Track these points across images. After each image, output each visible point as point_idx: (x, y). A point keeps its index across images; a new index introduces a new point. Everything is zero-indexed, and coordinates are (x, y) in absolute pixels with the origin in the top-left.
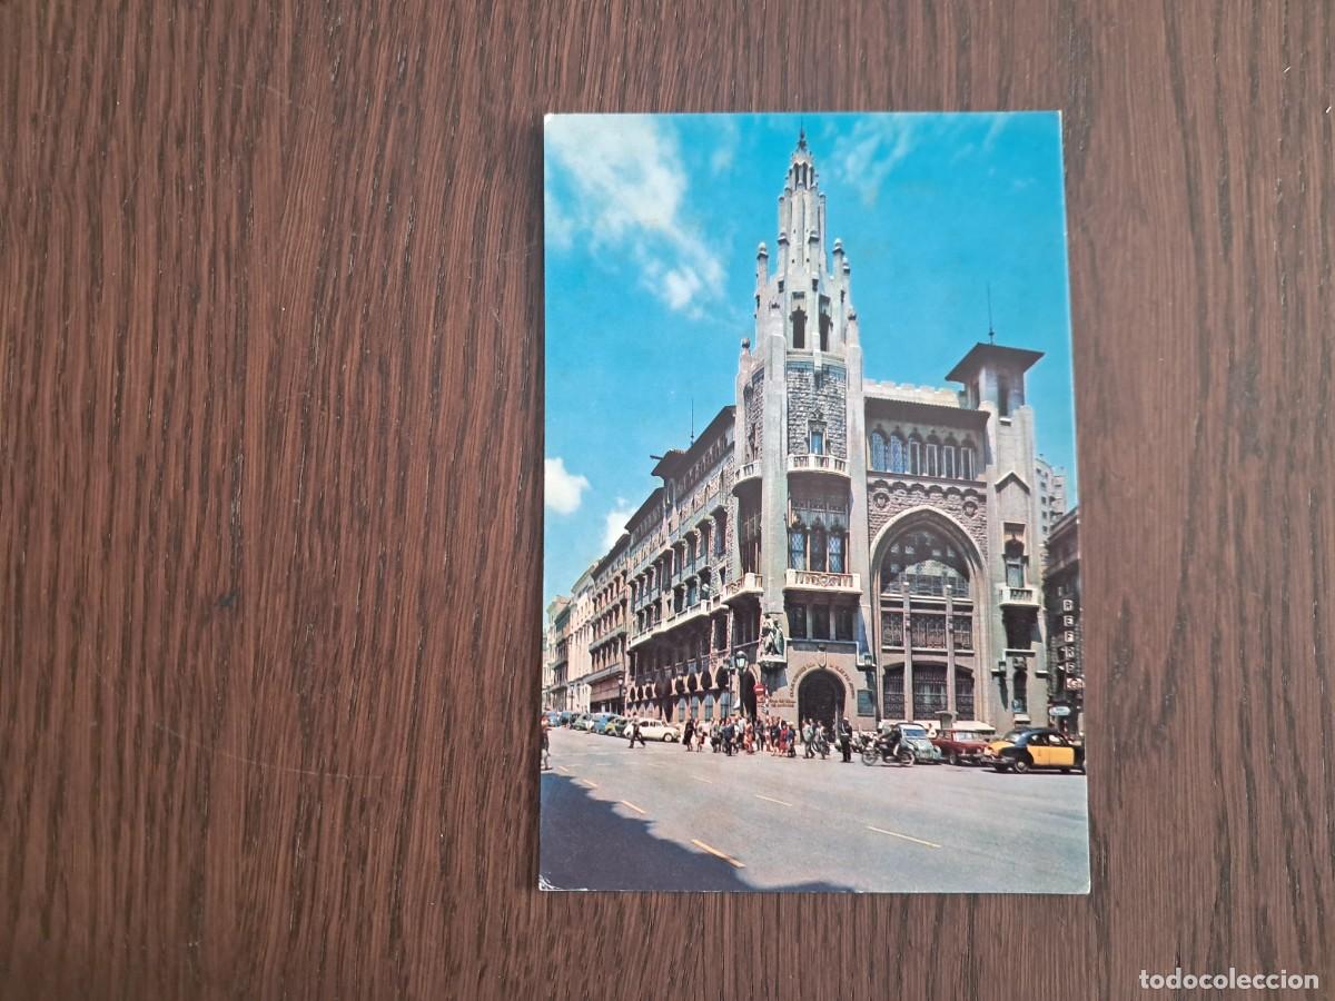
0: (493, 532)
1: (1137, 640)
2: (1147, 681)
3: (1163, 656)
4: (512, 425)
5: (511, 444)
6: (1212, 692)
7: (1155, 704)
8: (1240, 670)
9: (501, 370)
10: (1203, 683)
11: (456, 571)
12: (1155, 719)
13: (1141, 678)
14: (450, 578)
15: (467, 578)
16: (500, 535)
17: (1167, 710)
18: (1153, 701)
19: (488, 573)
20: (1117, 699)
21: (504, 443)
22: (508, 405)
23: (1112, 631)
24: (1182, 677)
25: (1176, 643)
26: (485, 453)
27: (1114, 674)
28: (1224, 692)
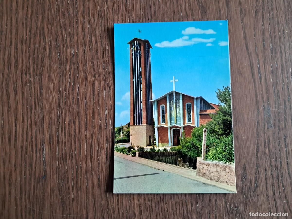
0: (101, 158)
1: (248, 172)
2: (251, 181)
3: (254, 175)
4: (104, 133)
5: (104, 137)
6: (266, 183)
7: (253, 186)
8: (271, 177)
9: (100, 120)
10: (264, 180)
11: (93, 168)
12: (253, 190)
13: (249, 180)
14: (92, 169)
15: (96, 169)
16: (102, 158)
17: (256, 187)
18: (252, 186)
19: (100, 167)
20: (244, 185)
21: (102, 137)
22: (103, 128)
23: (242, 170)
24: (259, 180)
25: (257, 172)
26: (98, 140)
27: (243, 180)
28: (268, 182)
